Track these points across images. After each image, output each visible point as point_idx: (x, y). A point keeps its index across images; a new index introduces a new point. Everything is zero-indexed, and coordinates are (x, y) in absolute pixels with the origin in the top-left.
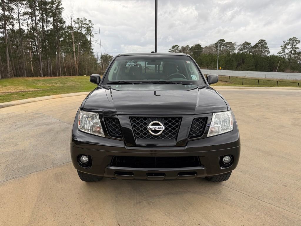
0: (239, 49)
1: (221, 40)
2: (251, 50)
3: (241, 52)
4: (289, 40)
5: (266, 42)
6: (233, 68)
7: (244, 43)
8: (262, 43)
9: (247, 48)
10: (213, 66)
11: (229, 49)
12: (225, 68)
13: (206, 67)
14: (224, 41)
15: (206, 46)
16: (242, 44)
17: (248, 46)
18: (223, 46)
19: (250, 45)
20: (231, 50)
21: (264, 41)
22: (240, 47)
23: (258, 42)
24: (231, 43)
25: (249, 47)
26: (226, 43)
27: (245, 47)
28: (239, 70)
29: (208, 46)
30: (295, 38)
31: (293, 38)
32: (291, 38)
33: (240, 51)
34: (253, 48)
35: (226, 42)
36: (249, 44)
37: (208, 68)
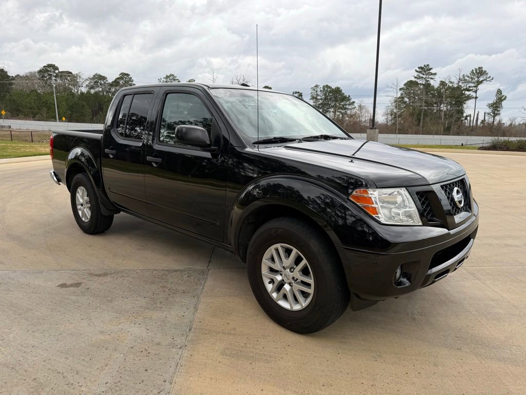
0: (87, 86)
1: (50, 66)
2: (110, 89)
3: (92, 91)
4: (166, 77)
5: (131, 78)
6: (86, 119)
7: (94, 76)
8: (126, 78)
9: (101, 84)
10: (45, 115)
11: (69, 84)
12: (70, 120)
13: (31, 115)
14: (57, 69)
15: (18, 75)
16: (92, 76)
17: (102, 82)
18: (56, 77)
19: (105, 81)
20: (72, 85)
21: (128, 75)
22: (88, 82)
23: (118, 76)
24: (71, 73)
25: (105, 83)
26: (62, 72)
27: (96, 82)
28: (97, 123)
29: (21, 75)
30: (173, 75)
31: (171, 75)
32: (168, 75)
33: (91, 88)
34: (111, 85)
35: (60, 70)
36: (104, 78)
37: (36, 118)
